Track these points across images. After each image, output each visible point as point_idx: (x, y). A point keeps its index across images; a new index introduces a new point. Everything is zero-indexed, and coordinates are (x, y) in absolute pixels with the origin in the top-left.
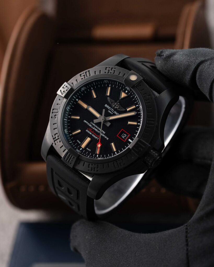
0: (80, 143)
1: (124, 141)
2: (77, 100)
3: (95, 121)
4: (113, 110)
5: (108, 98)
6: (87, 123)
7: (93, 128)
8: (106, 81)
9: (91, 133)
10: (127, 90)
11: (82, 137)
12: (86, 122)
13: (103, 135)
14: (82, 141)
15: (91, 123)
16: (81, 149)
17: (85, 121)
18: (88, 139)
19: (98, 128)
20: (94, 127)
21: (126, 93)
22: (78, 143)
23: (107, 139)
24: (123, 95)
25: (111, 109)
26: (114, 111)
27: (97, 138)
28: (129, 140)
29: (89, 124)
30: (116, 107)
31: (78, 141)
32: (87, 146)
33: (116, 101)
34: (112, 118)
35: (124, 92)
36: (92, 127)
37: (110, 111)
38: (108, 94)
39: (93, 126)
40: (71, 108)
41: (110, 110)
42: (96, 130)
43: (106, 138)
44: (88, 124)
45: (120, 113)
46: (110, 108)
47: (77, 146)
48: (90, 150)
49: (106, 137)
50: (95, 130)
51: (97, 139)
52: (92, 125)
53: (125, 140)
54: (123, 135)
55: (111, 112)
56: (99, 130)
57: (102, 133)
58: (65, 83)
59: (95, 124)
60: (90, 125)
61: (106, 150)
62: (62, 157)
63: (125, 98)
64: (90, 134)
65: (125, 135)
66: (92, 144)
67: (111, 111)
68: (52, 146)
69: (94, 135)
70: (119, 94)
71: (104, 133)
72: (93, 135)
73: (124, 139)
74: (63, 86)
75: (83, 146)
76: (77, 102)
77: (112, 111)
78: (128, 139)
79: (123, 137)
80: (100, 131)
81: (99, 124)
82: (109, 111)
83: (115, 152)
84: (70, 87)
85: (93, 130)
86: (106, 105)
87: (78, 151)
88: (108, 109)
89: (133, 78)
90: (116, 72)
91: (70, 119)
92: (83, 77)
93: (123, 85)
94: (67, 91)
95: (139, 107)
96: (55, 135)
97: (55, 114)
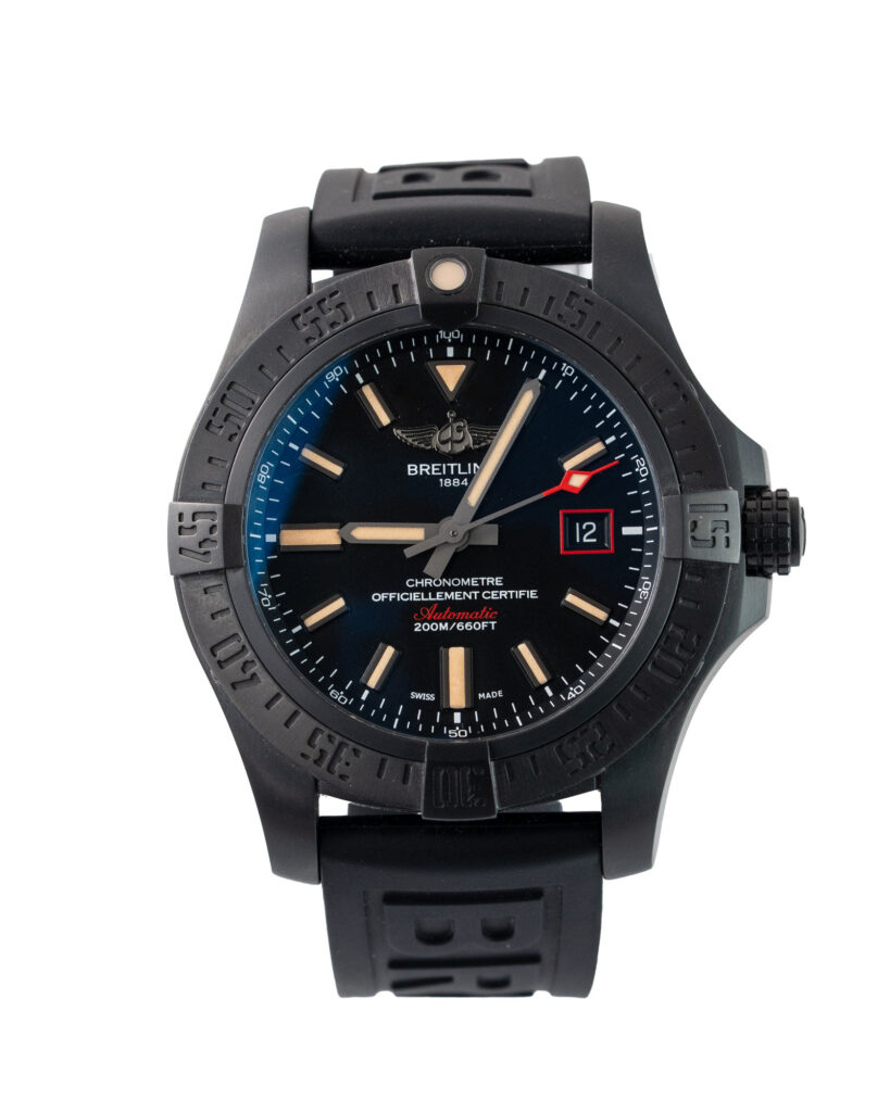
0: (431, 697)
1: (604, 551)
2: (271, 538)
3: (437, 565)
4: (456, 468)
5: (397, 432)
6: (391, 596)
7: (433, 596)
8: (333, 376)
9: (444, 627)
10: (450, 345)
11: (422, 665)
12: (382, 597)
13: (503, 594)
14: (435, 679)
15: (411, 583)
16: (457, 718)
17: (377, 597)
18: (457, 657)
19: (456, 582)
20: (434, 590)
21: (457, 359)
22: (420, 703)
23: (532, 594)
24: (451, 375)
25: (448, 468)
26: (464, 468)
27: (484, 625)
28: (627, 531)
29: (405, 597)
30: (460, 448)
31: (419, 696)
32: (475, 682)
33: (442, 423)
34: (474, 496)
35: (445, 360)
36: (426, 596)
37: (448, 475)
38: (385, 419)
39: (426, 590)
40: (274, 588)
41: (444, 477)
42: (455, 596)
43: (524, 597)
44: (400, 597)
46: (441, 468)
47: (428, 719)
48: (500, 693)
49: (520, 594)
50: (450, 602)
51: (490, 625)
52: (420, 589)
53: (609, 544)
54: (582, 533)
55: (456, 482)
56: (468, 589)
57: (492, 588)
60: (414, 597)
61: (570, 642)
62: (422, 808)
63: (466, 383)
64: (444, 631)
65: (590, 528)
66: (491, 665)
67: (452, 477)
69: (465, 621)
70: (436, 384)
71: (498, 581)
72: (459, 627)
73: (600, 545)
75: (457, 696)
76: (277, 548)
77: (456, 475)
78: (618, 531)
79: (585, 540)
80: (474, 589)
82: (447, 483)
83: (608, 619)
84: (217, 507)
85: (443, 605)
86: (412, 470)
87: (455, 733)
88: (433, 480)
89: (449, 276)
90: (349, 308)
91: (307, 634)
92: (229, 429)
93: (418, 334)
94: (217, 534)
95: (559, 371)
96: (310, 742)
97: (239, 661)
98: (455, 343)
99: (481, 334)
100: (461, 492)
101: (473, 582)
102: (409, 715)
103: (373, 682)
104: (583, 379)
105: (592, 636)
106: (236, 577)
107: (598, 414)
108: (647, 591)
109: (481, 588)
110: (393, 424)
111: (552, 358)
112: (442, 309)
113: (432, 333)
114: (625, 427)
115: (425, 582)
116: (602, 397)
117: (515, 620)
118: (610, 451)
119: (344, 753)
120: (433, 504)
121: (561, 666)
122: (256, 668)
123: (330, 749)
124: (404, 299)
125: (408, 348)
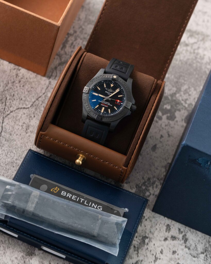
0: (100, 111)
2: (92, 93)
3: (104, 100)
5: (106, 88)
8: (102, 82)
9: (103, 105)
11: (100, 108)
12: (99, 101)
13: (109, 105)
14: (101, 109)
16: (102, 113)
18: (103, 108)
20: (104, 102)
21: (113, 84)
23: (112, 106)
24: (112, 85)
27: (107, 106)
28: (121, 103)
30: (110, 91)
32: (104, 111)
33: (110, 89)
34: (110, 96)
35: (112, 84)
37: (109, 93)
38: (105, 87)
39: (103, 102)
40: (91, 97)
42: (105, 103)
45: (112, 93)
47: (99, 112)
48: (106, 112)
49: (111, 105)
50: (105, 104)
53: (120, 104)
58: (85, 87)
59: (105, 101)
60: (102, 102)
61: (113, 110)
62: (96, 118)
63: (113, 86)
66: (106, 110)
68: (88, 116)
70: (110, 86)
71: (109, 103)
72: (105, 106)
74: (85, 88)
75: (102, 111)
76: (92, 94)
81: (107, 101)
83: (117, 110)
84: (89, 88)
85: (104, 104)
86: (106, 92)
87: (101, 114)
88: (107, 93)
89: (115, 77)
90: (106, 76)
91: (92, 102)
92: (92, 82)
93: (111, 81)
94: (88, 90)
95: (121, 88)
96: (89, 110)
97: (85, 101)
98: (113, 83)
99: (116, 83)
100: (109, 95)
101: (107, 103)
102: (98, 111)
103: (96, 108)
104: (123, 90)
105: (115, 111)
106: (88, 94)
107: (123, 93)
108: (121, 109)
109: (108, 103)
110: (106, 87)
111: (121, 87)
112: (113, 79)
113: (112, 81)
114: (125, 95)
115: (103, 101)
116: (124, 92)
117: (109, 107)
118: (123, 96)
119: (91, 112)
120: (107, 95)
121: (111, 112)
122: (87, 102)
123: (90, 111)
124: (110, 77)
125: (109, 82)
